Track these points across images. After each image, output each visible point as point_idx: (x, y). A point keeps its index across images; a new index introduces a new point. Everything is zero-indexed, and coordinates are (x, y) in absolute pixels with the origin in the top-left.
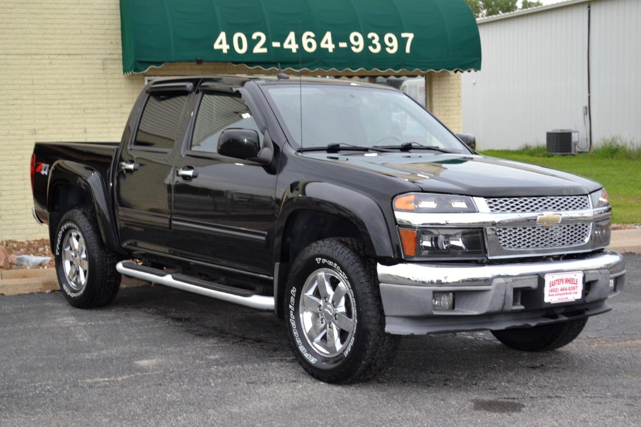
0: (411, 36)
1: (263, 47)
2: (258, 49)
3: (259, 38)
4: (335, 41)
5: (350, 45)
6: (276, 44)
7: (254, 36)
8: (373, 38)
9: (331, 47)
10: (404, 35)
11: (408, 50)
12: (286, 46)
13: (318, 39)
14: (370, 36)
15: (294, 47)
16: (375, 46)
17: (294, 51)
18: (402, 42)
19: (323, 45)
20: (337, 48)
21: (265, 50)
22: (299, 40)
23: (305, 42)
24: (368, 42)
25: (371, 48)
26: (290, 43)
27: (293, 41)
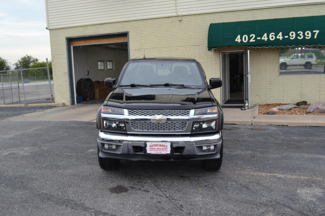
0: (317, 32)
1: (253, 39)
2: (251, 40)
3: (252, 36)
4: (283, 35)
5: (289, 36)
6: (259, 38)
7: (251, 36)
8: (300, 33)
9: (281, 38)
10: (314, 31)
11: (315, 37)
12: (263, 38)
13: (276, 35)
14: (299, 33)
15: (266, 39)
16: (300, 37)
17: (266, 40)
18: (313, 34)
19: (278, 37)
20: (284, 38)
21: (254, 41)
22: (268, 36)
23: (270, 36)
24: (297, 35)
25: (299, 38)
26: (264, 37)
27: (266, 37)
